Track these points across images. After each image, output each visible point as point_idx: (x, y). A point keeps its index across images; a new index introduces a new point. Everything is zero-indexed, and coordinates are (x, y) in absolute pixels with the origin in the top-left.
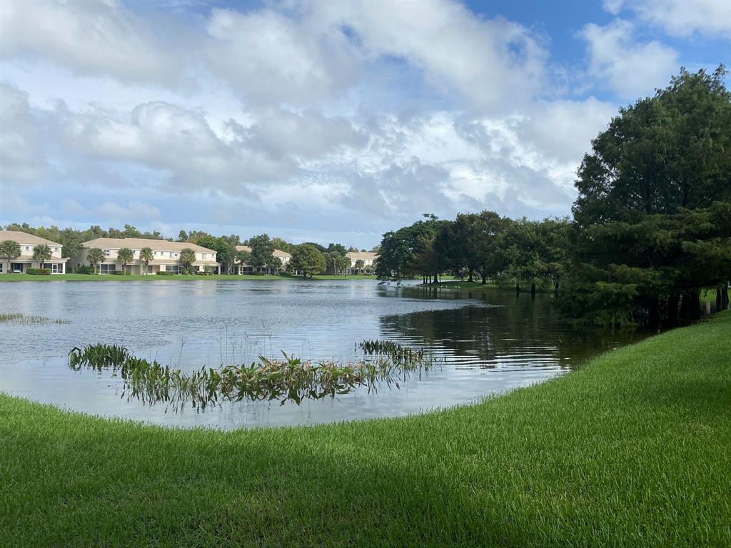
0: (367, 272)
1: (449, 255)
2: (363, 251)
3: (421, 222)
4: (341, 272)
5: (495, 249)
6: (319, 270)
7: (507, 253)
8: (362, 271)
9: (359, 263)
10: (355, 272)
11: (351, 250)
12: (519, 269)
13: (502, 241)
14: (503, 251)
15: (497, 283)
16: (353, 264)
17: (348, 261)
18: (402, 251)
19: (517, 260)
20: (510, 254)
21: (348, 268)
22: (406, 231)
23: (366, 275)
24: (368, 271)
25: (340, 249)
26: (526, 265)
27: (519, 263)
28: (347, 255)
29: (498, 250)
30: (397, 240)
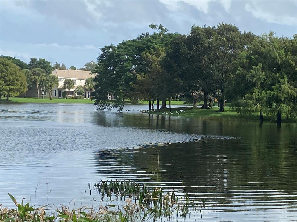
0: (79, 95)
1: (181, 76)
2: (73, 68)
3: (147, 35)
4: (45, 94)
5: (236, 69)
6: (18, 91)
7: (250, 75)
8: (72, 93)
9: (68, 83)
10: (63, 94)
11: (57, 67)
12: (263, 94)
13: (245, 61)
14: (245, 72)
15: (238, 110)
16: (61, 84)
17: (55, 80)
18: (124, 70)
19: (262, 84)
20: (253, 76)
21: (54, 89)
22: (130, 46)
23: (76, 98)
24: (79, 93)
25: (44, 65)
26: (272, 90)
27: (264, 87)
28: (53, 73)
29: (240, 71)
30: (119, 56)
